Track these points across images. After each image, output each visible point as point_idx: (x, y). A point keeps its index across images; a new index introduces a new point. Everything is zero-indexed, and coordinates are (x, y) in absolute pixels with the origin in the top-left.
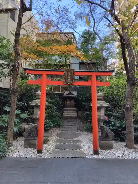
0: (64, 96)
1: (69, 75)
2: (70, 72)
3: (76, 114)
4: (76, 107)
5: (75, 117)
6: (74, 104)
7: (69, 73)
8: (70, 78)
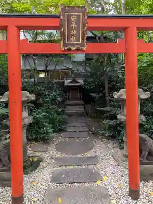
0: (65, 85)
1: (74, 25)
2: (75, 15)
3: (83, 109)
4: (82, 100)
5: (83, 113)
6: (80, 96)
7: (73, 19)
8: (75, 32)
